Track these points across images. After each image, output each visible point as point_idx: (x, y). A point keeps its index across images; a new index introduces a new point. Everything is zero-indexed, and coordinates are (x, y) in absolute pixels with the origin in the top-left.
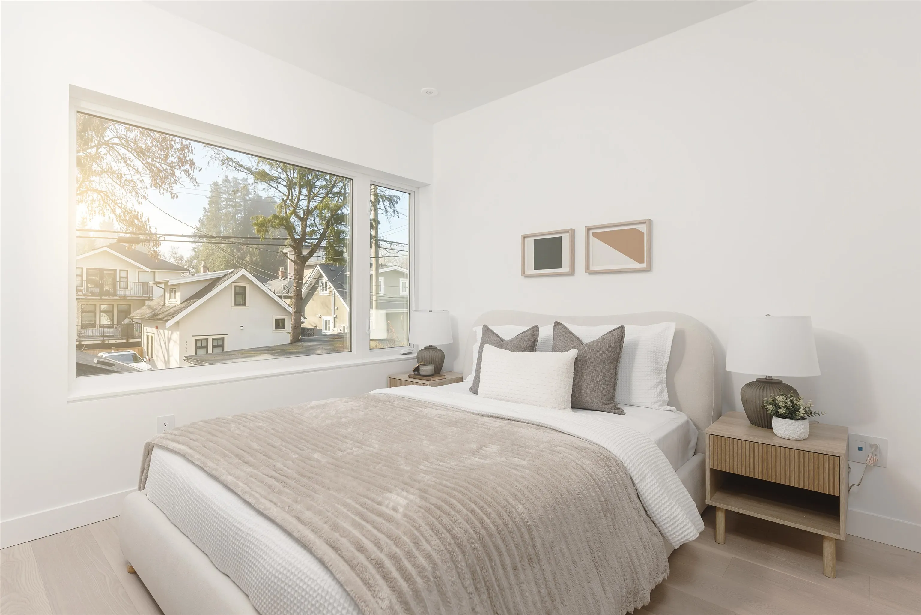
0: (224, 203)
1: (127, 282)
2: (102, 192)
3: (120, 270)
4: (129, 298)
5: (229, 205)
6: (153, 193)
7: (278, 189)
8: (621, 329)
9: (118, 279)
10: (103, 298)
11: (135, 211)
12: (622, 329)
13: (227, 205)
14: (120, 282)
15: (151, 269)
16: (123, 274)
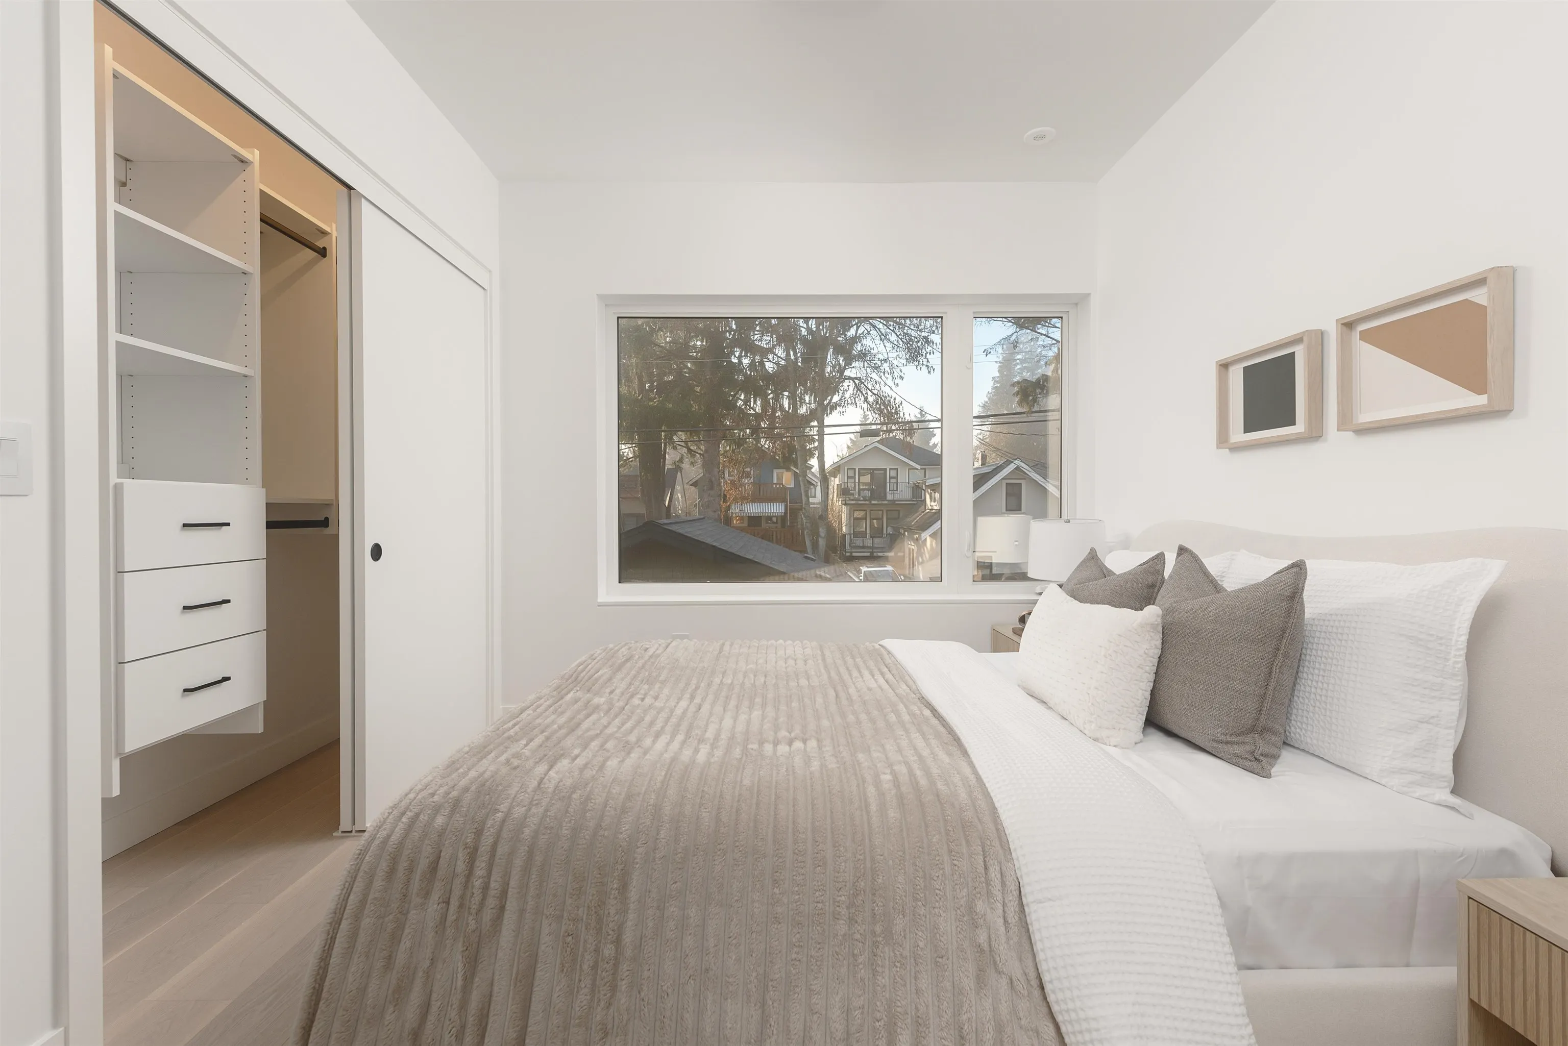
0: (1019, 367)
1: (897, 483)
2: (856, 378)
3: (890, 469)
4: (897, 502)
5: (1025, 368)
6: (910, 370)
7: (1049, 335)
8: (1294, 570)
9: (888, 481)
10: (873, 502)
11: (889, 396)
12: (1299, 568)
13: (1022, 369)
14: (890, 483)
15: (921, 465)
16: (893, 473)
